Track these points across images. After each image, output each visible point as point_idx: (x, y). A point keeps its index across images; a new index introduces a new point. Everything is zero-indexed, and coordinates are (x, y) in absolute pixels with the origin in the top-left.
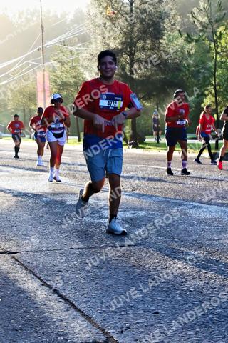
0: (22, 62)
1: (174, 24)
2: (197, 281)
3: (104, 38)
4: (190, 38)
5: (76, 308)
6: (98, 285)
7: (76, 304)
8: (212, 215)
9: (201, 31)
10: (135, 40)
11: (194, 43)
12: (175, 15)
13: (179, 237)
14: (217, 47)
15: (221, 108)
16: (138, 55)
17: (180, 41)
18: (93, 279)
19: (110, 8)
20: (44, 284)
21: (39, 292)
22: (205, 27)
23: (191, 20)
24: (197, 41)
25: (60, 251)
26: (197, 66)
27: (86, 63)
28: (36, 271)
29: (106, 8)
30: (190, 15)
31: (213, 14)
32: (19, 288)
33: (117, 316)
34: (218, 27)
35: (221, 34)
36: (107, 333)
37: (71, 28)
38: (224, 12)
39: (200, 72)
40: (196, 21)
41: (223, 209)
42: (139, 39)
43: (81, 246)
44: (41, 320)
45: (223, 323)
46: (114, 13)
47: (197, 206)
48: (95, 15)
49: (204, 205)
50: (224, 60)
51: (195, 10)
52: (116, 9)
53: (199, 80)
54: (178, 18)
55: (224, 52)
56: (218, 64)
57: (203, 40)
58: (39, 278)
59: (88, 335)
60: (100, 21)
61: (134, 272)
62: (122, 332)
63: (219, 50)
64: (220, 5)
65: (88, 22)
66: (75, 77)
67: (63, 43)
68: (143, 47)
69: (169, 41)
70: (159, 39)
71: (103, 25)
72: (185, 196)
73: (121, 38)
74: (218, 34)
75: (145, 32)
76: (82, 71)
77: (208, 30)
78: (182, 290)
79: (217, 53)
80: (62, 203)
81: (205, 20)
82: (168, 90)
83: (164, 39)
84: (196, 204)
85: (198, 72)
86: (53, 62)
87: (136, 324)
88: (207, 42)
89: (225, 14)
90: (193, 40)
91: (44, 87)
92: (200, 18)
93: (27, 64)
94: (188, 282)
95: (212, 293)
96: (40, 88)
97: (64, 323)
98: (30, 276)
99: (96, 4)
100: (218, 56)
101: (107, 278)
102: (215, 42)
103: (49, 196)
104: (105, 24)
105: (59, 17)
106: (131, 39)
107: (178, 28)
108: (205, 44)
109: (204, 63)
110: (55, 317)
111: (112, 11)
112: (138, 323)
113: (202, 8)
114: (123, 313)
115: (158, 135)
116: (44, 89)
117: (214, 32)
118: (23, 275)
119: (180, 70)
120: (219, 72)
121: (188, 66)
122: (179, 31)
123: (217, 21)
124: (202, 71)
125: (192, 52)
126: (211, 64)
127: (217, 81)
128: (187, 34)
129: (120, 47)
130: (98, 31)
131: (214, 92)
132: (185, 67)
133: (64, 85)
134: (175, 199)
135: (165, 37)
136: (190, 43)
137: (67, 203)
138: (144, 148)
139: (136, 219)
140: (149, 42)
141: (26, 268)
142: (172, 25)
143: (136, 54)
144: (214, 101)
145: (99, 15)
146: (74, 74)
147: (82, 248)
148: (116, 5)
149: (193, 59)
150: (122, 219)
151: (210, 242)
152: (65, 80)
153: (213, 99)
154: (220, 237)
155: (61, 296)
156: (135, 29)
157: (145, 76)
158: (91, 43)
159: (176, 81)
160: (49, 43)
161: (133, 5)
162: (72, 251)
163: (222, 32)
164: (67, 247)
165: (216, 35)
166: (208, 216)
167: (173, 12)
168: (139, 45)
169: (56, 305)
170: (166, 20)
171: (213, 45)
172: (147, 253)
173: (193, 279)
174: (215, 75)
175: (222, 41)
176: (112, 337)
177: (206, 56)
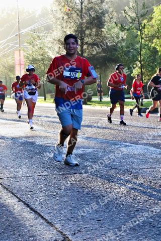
0: (4, 44)
1: (112, 18)
2: (128, 198)
3: (63, 27)
4: (123, 28)
5: (42, 217)
6: (58, 201)
7: (42, 215)
8: (139, 152)
9: (131, 23)
10: (84, 29)
11: (126, 31)
12: (112, 11)
13: (115, 167)
14: (142, 34)
15: (145, 77)
16: (86, 39)
17: (116, 30)
18: (55, 197)
19: (66, 6)
20: (20, 200)
21: (16, 207)
22: (133, 20)
23: (124, 15)
24: (128, 30)
25: (31, 178)
26: (128, 47)
27: (50, 45)
28: (14, 191)
29: (64, 6)
30: (123, 12)
31: (139, 11)
32: (2, 204)
33: (71, 223)
34: (143, 20)
35: (145, 25)
36: (64, 235)
37: (39, 20)
38: (147, 10)
39: (130, 52)
40: (127, 16)
41: (146, 147)
42: (87, 28)
43: (46, 173)
44: (18, 226)
45: (146, 227)
46: (69, 10)
47: (128, 146)
48: (56, 11)
49: (132, 145)
50: (147, 43)
51: (126, 8)
52: (71, 7)
53: (129, 57)
54: (115, 14)
55: (147, 37)
56: (142, 46)
57: (133, 29)
58: (16, 197)
59: (51, 236)
60: (60, 15)
61: (83, 192)
62: (75, 234)
63: (143, 36)
64: (144, 5)
65: (51, 16)
66: (42, 55)
67: (34, 31)
68: (90, 34)
69: (109, 30)
70: (101, 28)
71: (62, 18)
72: (120, 139)
73: (75, 28)
74: (143, 25)
75: (91, 23)
76: (47, 50)
77: (136, 22)
78: (117, 204)
79: (142, 38)
80: (33, 143)
81: (134, 15)
82: (108, 64)
83: (105, 29)
84: (127, 144)
85: (129, 51)
86: (26, 44)
87: (85, 228)
88: (135, 31)
89: (147, 11)
90: (125, 29)
91: (20, 62)
92: (130, 14)
93: (8, 45)
94: (122, 199)
95: (138, 206)
96: (17, 62)
97: (34, 228)
98: (10, 195)
99: (57, 3)
100: (143, 40)
101: (64, 196)
102: (140, 30)
103: (24, 139)
104: (63, 18)
105: (31, 12)
106: (82, 28)
107: (115, 21)
108: (134, 32)
109: (133, 45)
110: (27, 224)
111: (68, 8)
112: (86, 227)
113: (131, 7)
114: (75, 220)
115: (101, 95)
116: (20, 63)
117: (140, 24)
118: (5, 194)
119: (116, 50)
120: (143, 51)
121: (122, 47)
122: (115, 22)
123: (142, 16)
124: (132, 51)
125: (125, 37)
126: (138, 46)
127: (142, 58)
128: (121, 25)
129: (74, 34)
130: (58, 23)
131: (140, 65)
132: (119, 48)
133: (34, 61)
134: (112, 140)
135: (105, 27)
136: (123, 31)
137: (37, 143)
138: (91, 105)
139: (85, 154)
140: (94, 30)
141: (7, 189)
142: (110, 18)
143: (85, 39)
144: (140, 72)
145: (59, 11)
146: (41, 53)
147: (47, 175)
148: (71, 4)
149: (125, 42)
150: (76, 155)
151: (137, 170)
152: (34, 57)
153: (140, 71)
154: (144, 167)
155: (31, 209)
156: (84, 21)
157: (92, 54)
158: (53, 31)
159: (113, 58)
160: (23, 31)
161: (83, 4)
162: (40, 177)
163: (146, 23)
164: (36, 175)
165: (141, 26)
166: (136, 153)
167: (111, 10)
168: (87, 32)
169: (28, 215)
170: (106, 15)
171: (139, 33)
172: (93, 179)
173: (125, 196)
174: (140, 54)
175: (146, 30)
176: (67, 237)
177: (134, 40)
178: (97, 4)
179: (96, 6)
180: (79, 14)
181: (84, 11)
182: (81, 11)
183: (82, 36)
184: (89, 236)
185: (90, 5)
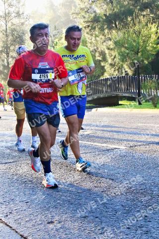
178: (19, 26)
179: (18, 28)
180: (5, 33)
181: (8, 31)
182: (6, 32)
183: (7, 51)
184: (19, 217)
185: (13, 27)
